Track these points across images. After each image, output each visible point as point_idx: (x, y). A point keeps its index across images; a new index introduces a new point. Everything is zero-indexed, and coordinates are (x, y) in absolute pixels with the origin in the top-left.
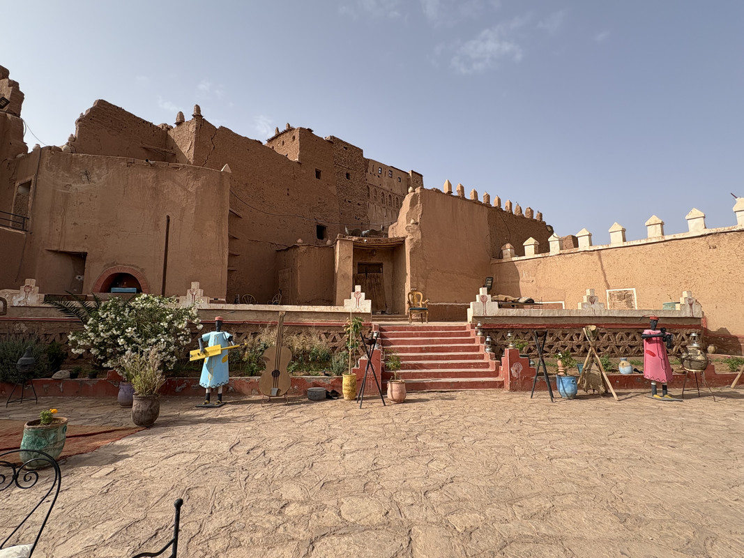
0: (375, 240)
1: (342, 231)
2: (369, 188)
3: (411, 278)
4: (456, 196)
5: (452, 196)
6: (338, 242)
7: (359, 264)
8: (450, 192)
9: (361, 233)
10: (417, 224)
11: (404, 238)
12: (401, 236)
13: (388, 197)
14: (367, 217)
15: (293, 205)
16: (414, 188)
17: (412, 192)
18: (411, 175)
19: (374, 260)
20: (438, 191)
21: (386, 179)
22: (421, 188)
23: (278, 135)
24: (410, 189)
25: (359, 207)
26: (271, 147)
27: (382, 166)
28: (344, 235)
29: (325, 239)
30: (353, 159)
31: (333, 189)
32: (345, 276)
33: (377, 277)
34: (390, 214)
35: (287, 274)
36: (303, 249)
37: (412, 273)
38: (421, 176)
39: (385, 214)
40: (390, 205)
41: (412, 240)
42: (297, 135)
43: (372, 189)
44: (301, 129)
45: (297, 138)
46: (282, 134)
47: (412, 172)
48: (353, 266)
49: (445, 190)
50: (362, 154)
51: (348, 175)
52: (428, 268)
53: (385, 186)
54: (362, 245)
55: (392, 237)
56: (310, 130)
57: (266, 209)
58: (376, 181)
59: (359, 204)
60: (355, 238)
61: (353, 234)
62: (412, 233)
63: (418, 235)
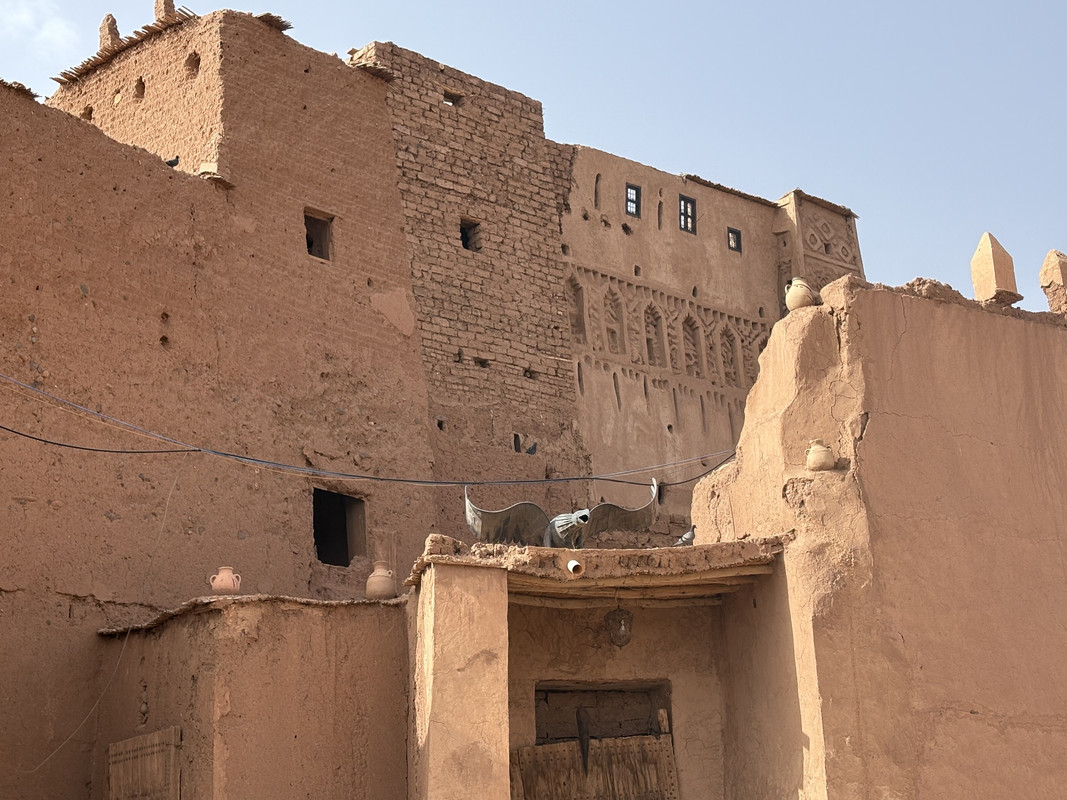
0: (624, 562)
1: (448, 520)
2: (576, 288)
3: (831, 765)
4: (1041, 317)
5: (1020, 314)
6: (429, 578)
7: (545, 693)
8: (1006, 298)
9: (547, 522)
10: (840, 466)
11: (777, 543)
12: (761, 532)
13: (680, 332)
14: (577, 437)
15: (189, 393)
16: (816, 283)
17: (804, 304)
18: (791, 211)
19: (621, 668)
20: (942, 295)
21: (661, 242)
22: (852, 286)
23: (116, 52)
24: (796, 291)
25: (530, 385)
26: (77, 112)
27: (640, 182)
28: (458, 540)
29: (357, 564)
30: (495, 149)
31: (396, 305)
32: (466, 762)
33: (644, 760)
34: (692, 412)
35: (154, 764)
36: (239, 623)
37: (831, 733)
38: (847, 215)
39: (666, 416)
40: (694, 368)
41: (819, 551)
42: (209, 45)
43: (594, 294)
44: (232, 21)
45: (211, 62)
46: (133, 44)
47: (798, 194)
48: (513, 703)
49: (980, 287)
50: (538, 127)
51: (468, 232)
52: (918, 704)
53: (663, 277)
54: (551, 587)
55: (711, 541)
56: (273, 24)
57: (49, 418)
58: (614, 252)
59: (529, 373)
60: (515, 556)
61: (509, 529)
62: (821, 518)
63: (852, 527)
